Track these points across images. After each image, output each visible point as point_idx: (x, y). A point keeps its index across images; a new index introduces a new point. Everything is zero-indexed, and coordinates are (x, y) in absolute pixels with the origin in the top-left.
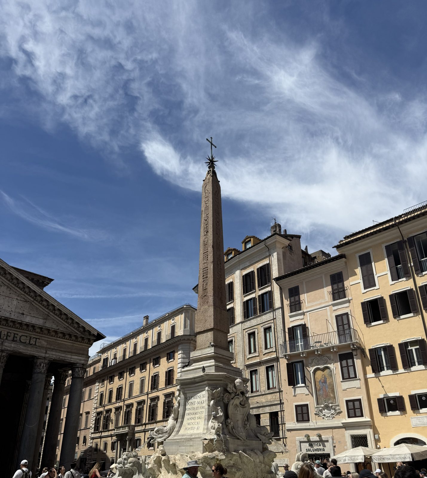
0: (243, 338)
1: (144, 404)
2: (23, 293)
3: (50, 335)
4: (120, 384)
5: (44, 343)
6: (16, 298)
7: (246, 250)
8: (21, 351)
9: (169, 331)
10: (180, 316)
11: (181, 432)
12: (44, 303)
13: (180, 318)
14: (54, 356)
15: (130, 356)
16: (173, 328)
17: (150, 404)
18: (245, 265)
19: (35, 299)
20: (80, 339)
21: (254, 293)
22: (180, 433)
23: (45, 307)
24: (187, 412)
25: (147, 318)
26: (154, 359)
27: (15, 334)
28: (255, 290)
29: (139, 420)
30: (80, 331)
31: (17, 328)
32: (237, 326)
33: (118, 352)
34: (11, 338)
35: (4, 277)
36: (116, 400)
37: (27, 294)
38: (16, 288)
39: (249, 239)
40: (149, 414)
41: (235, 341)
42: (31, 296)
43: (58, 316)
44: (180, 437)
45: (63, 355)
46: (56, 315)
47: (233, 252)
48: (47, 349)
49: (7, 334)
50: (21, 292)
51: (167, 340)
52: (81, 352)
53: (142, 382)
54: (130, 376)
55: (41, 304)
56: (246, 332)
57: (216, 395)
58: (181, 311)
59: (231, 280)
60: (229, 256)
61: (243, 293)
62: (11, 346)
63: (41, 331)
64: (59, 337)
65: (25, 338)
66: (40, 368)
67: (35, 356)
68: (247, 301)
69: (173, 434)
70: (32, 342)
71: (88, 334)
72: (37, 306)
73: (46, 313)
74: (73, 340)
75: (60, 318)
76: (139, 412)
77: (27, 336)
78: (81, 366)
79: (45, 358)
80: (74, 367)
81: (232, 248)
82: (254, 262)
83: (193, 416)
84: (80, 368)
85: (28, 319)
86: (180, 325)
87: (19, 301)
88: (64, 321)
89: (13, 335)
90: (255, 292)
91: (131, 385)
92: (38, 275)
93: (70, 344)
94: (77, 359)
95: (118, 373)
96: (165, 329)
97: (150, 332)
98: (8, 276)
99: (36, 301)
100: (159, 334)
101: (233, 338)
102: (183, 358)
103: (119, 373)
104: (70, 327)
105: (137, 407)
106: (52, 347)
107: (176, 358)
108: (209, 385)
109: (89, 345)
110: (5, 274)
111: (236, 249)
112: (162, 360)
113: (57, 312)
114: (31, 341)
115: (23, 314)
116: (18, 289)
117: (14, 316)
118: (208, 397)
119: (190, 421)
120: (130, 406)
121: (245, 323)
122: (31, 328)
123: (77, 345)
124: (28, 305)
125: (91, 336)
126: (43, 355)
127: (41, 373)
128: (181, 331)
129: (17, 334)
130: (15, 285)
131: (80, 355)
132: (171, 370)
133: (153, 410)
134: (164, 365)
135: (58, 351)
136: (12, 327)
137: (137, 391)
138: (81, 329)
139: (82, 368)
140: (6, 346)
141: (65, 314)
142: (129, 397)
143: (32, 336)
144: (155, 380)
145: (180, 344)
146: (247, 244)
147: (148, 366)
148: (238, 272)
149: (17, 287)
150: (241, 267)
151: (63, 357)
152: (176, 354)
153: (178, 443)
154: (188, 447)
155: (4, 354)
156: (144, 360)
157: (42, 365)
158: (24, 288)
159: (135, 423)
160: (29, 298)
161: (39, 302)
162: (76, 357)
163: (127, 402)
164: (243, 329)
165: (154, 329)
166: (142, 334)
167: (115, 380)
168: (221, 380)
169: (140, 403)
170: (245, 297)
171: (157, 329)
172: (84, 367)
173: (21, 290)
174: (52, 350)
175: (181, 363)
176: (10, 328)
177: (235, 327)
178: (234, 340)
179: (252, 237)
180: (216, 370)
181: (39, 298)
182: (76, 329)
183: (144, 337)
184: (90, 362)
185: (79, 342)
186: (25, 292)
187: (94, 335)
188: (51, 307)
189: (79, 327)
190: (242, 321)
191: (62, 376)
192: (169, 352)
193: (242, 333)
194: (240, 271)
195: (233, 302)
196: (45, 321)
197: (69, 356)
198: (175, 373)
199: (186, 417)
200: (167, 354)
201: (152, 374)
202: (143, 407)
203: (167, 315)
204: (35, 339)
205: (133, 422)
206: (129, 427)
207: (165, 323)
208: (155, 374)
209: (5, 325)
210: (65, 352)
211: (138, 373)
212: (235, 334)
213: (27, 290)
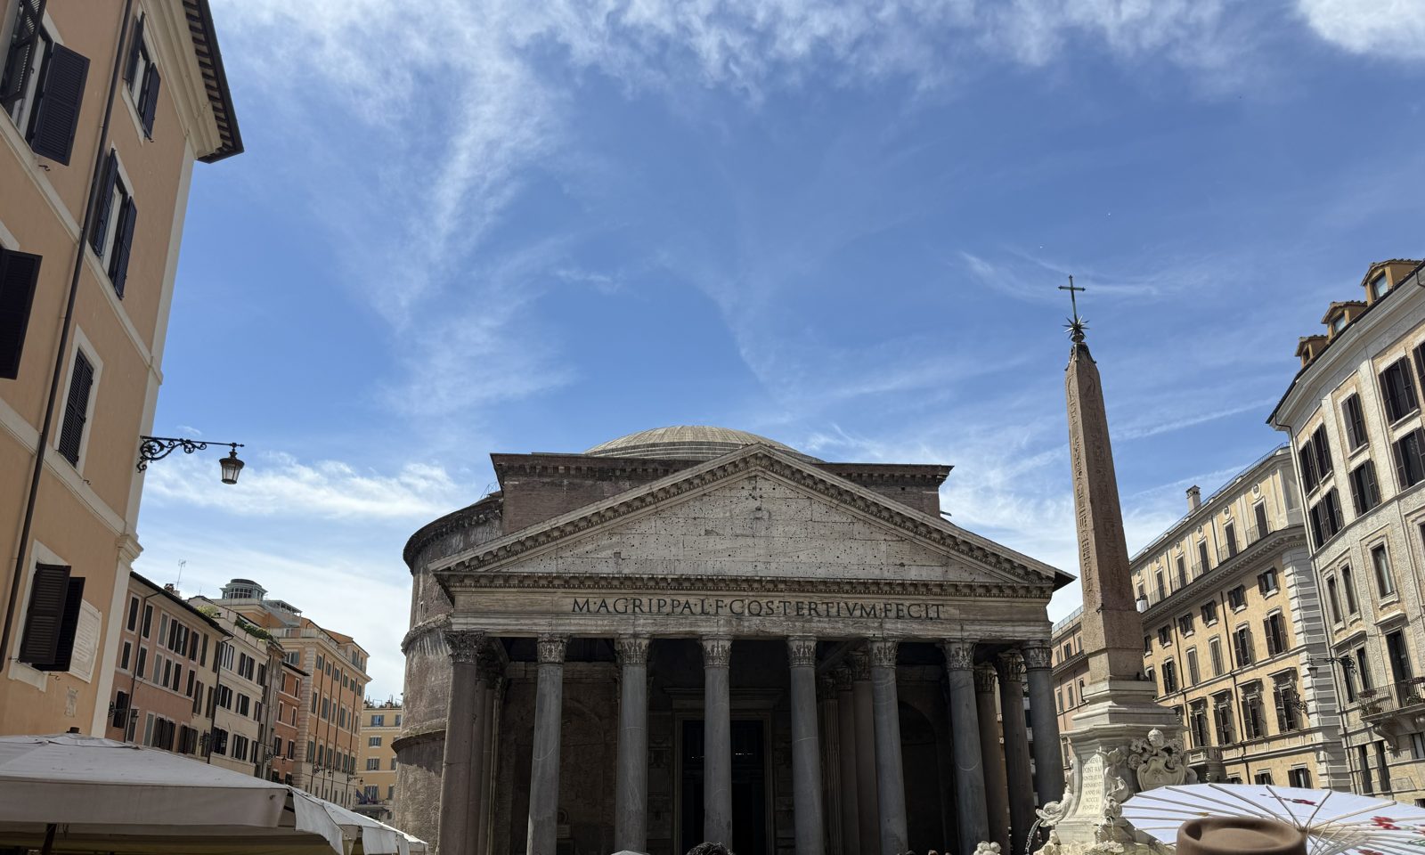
0: (1407, 537)
1: (1231, 698)
2: (893, 527)
3: (960, 595)
4: (1166, 656)
5: (954, 612)
6: (883, 538)
7: (1378, 301)
8: (916, 633)
9: (1253, 521)
10: (1270, 478)
11: (1079, 812)
12: (935, 535)
13: (1272, 485)
14: (979, 633)
15: (1174, 590)
16: (1260, 511)
17: (1244, 698)
18: (1380, 343)
19: (916, 533)
20: (1022, 592)
21: (1417, 416)
22: (1077, 813)
23: (939, 543)
24: (1084, 782)
25: (1194, 492)
26: (1229, 593)
27: (897, 605)
28: (1419, 407)
29: (1226, 736)
30: (1018, 576)
31: (898, 594)
32: (1389, 508)
33: (1147, 581)
34: (893, 614)
35: (854, 506)
36: (1167, 691)
37: (900, 526)
38: (878, 520)
39: (1380, 271)
40: (1245, 722)
41: (1389, 547)
42: (908, 529)
43: (967, 554)
44: (1075, 820)
45: (996, 629)
46: (962, 552)
47: (1347, 313)
48: (961, 622)
49: (885, 607)
50: (888, 525)
51: (1250, 543)
52: (1032, 617)
53: (1215, 647)
54: (1207, 624)
55: (930, 538)
56: (1413, 521)
57: (1114, 759)
58: (1271, 466)
59: (1352, 391)
60: (1337, 324)
61: (1389, 421)
62: (897, 628)
63: (942, 589)
64: (980, 596)
65: (917, 608)
66: (958, 660)
67: (944, 639)
68: (1404, 440)
69: (1068, 814)
70: (932, 614)
71: (1036, 578)
72: (925, 545)
73: (942, 553)
74: (1007, 597)
75: (972, 557)
76: (1223, 717)
77: (919, 605)
78: (1039, 644)
79: (962, 640)
80: (1025, 648)
81: (1342, 300)
82: (1403, 333)
83: (1092, 789)
84: (1038, 648)
85: (913, 574)
86: (1275, 502)
87: (890, 543)
88: (981, 561)
89: (894, 606)
90: (1420, 412)
91: (1192, 657)
92: (921, 466)
93: (1004, 604)
94: (1028, 632)
95: (1156, 632)
96: (1240, 515)
97: (1208, 527)
98: (860, 503)
99: (920, 535)
100: (1230, 531)
101: (1385, 540)
102: (1301, 584)
103: (1159, 631)
104: (995, 570)
105: (1216, 706)
106: (971, 617)
107: (1282, 585)
108: (1103, 744)
109: (1045, 600)
110: (854, 500)
111: (1353, 301)
112: (1248, 592)
113: (962, 547)
114: (930, 611)
115: (902, 565)
116: (882, 522)
117: (889, 574)
118: (1103, 763)
119: (1088, 796)
120: (1199, 704)
121: (1408, 499)
122: (923, 590)
123: (1021, 605)
124: (906, 547)
125: (1044, 581)
126: (958, 635)
127: (961, 668)
128: (1283, 518)
129: (902, 604)
130: (875, 515)
131: (1032, 623)
132: (1275, 616)
133: (1254, 712)
134: (1257, 608)
135: (985, 622)
136: (890, 594)
137: (1207, 669)
138: (1021, 572)
139: (1042, 648)
140: (889, 630)
141: (979, 548)
142: (1194, 685)
143: (930, 602)
144: (1243, 642)
145: (1285, 550)
146: (1378, 284)
147: (1219, 609)
148: (1365, 367)
149: (880, 517)
150: (1372, 350)
151: (996, 632)
152: (1281, 576)
153: (1072, 827)
154: (1083, 835)
155: (889, 644)
156: (1206, 596)
157: (961, 653)
158: (892, 517)
159: (1220, 742)
160: (906, 532)
161: (925, 536)
162: (1024, 629)
163: (1192, 696)
164: (1403, 514)
165: (1215, 520)
166: (1190, 535)
167: (1154, 648)
168: (1121, 735)
169: (1221, 697)
170: (1395, 429)
171: (1221, 519)
172: (1045, 647)
173: (888, 521)
174: (973, 622)
175: (1297, 597)
176: (887, 596)
177: (1384, 512)
178: (1386, 546)
179: (1387, 265)
180: (1112, 721)
181: (923, 529)
182: (1009, 572)
183: (1195, 542)
184: (1056, 632)
185: (1022, 597)
186: (896, 524)
187: (1048, 578)
188: (949, 541)
189: (1013, 568)
190: (1398, 494)
191: (1011, 666)
192: (1262, 572)
193: (1404, 525)
194: (1370, 361)
195: (1368, 445)
196: (945, 569)
197: (1011, 629)
198: (1288, 624)
199: (1084, 790)
200: (1259, 577)
201: (1233, 630)
202: (1230, 706)
203: (1238, 481)
204: (935, 608)
205: (1214, 742)
206: (1206, 751)
207: (1238, 500)
208: (1240, 629)
209: (878, 593)
210: (999, 621)
211: (1200, 628)
212: (1388, 530)
213: (898, 519)
